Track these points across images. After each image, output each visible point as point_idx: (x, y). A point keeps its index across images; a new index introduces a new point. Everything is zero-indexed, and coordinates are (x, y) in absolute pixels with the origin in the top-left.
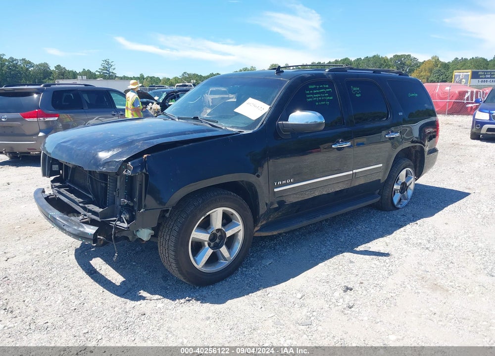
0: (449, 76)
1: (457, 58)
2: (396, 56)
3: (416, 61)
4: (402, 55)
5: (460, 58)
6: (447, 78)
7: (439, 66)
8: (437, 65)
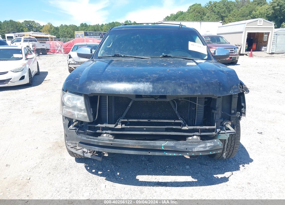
0: (60, 34)
1: (62, 25)
2: (25, 21)
3: (39, 25)
4: (29, 21)
5: (64, 25)
6: (59, 35)
7: (53, 28)
8: (52, 28)
